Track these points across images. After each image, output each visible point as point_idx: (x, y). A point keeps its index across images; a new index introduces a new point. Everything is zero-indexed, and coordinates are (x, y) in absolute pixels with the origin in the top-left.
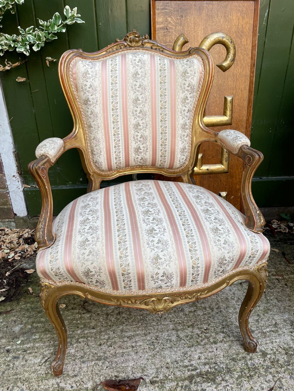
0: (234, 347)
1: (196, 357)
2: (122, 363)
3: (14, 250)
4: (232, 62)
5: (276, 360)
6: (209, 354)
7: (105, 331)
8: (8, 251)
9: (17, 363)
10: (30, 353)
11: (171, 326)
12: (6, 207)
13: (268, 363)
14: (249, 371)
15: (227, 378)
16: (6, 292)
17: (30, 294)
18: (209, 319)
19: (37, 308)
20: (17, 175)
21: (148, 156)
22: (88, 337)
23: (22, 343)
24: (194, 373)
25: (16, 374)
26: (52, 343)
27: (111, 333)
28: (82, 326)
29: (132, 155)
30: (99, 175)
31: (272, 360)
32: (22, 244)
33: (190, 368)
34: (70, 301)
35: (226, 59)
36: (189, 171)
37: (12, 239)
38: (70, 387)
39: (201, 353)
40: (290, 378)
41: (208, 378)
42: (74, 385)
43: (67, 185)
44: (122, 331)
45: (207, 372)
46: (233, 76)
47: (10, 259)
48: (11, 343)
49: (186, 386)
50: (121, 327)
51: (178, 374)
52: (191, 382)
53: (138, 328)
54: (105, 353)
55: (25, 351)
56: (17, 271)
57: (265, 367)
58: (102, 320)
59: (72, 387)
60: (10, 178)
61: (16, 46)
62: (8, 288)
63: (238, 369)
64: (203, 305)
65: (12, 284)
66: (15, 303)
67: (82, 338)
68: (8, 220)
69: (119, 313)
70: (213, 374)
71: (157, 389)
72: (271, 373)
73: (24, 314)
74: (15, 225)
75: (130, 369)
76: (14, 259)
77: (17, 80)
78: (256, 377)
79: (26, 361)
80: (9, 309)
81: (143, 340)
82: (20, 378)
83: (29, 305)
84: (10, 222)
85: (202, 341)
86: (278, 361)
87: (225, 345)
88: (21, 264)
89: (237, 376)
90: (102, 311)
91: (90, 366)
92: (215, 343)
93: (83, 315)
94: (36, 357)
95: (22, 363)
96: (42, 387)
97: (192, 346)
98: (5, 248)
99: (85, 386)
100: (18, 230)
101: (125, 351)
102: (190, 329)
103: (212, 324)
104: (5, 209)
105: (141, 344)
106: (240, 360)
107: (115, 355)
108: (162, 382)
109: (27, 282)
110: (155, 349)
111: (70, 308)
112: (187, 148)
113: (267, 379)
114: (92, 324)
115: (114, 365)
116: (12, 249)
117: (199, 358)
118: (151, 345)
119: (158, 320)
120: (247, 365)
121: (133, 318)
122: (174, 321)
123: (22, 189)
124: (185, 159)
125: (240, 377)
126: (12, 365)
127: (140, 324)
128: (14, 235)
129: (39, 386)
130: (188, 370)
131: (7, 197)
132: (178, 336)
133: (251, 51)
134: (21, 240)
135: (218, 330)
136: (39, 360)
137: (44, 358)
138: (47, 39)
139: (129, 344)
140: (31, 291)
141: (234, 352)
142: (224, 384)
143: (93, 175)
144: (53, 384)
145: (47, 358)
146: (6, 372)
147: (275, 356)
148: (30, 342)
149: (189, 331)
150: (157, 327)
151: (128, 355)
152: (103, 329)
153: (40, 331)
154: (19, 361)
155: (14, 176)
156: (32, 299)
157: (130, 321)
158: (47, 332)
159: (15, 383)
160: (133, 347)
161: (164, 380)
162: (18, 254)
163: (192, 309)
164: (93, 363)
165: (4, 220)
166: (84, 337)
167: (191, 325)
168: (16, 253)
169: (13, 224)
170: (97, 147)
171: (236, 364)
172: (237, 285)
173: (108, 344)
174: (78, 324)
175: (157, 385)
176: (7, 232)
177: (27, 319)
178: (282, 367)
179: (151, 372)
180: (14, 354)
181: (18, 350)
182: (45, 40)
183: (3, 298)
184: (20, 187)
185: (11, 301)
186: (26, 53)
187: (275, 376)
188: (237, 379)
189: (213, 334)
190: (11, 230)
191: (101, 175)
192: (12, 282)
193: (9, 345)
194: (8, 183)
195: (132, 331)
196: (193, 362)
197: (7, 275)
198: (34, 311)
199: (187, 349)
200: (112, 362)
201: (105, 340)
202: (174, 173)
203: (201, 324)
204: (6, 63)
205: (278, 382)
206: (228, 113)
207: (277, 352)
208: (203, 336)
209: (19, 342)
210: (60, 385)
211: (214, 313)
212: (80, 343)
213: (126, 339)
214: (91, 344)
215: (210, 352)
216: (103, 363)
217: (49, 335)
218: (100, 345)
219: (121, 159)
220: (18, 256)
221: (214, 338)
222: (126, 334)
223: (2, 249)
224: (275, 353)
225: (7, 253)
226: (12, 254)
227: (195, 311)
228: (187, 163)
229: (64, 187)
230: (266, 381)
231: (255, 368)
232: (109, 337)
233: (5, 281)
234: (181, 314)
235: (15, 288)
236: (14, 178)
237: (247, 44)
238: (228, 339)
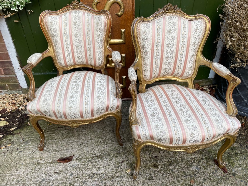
0: (114, 146)
1: (97, 150)
2: (66, 153)
3: (22, 105)
4: (123, 13)
5: (129, 150)
6: (103, 149)
7: (61, 140)
8: (19, 105)
9: (21, 154)
10: (27, 150)
11: (90, 138)
12: (16, 83)
13: (126, 152)
14: (117, 154)
15: (107, 157)
16: (17, 125)
17: (29, 125)
18: (108, 135)
19: (31, 132)
20: (20, 68)
21: (84, 60)
22: (53, 143)
23: (24, 146)
24: (94, 156)
25: (20, 158)
26: (37, 146)
27: (63, 142)
28: (51, 139)
29: (77, 60)
30: (62, 68)
31: (128, 151)
32: (26, 102)
33: (93, 154)
34: (47, 128)
35: (119, 11)
36: (103, 68)
37: (21, 100)
38: (42, 162)
39: (99, 148)
40: (132, 157)
41: (100, 157)
42: (44, 161)
43: (46, 72)
44: (68, 140)
45: (100, 155)
46: (124, 19)
47: (19, 109)
48: (19, 146)
49: (90, 160)
50: (68, 139)
51: (88, 156)
52: (92, 159)
53: (75, 139)
54: (59, 149)
55: (25, 149)
56: (23, 115)
57: (124, 153)
58: (60, 136)
59: (43, 162)
60: (17, 69)
61: (11, 6)
62: (18, 123)
63: (113, 154)
64: (106, 129)
65: (21, 121)
66: (21, 130)
67: (50, 143)
68: (18, 90)
69: (68, 133)
70: (102, 156)
71: (78, 162)
72: (125, 155)
73: (25, 134)
74: (22, 92)
75: (68, 155)
76: (22, 109)
77: (14, 21)
78: (119, 157)
79: (25, 153)
80: (18, 132)
81: (76, 144)
82: (22, 159)
83: (28, 130)
84: (19, 91)
85: (101, 144)
86: (130, 150)
87: (111, 145)
88: (25, 112)
89: (111, 156)
90: (60, 133)
91: (52, 154)
92: (107, 144)
93: (52, 134)
94: (29, 151)
95: (23, 154)
96: (31, 162)
97: (97, 146)
98: (17, 104)
99: (49, 161)
100: (24, 95)
101: (68, 148)
102: (98, 139)
103: (108, 137)
104: (16, 84)
105: (75, 145)
106: (115, 150)
107: (63, 150)
108: (80, 159)
109: (28, 120)
110: (81, 147)
111: (46, 131)
112: (101, 57)
113: (123, 157)
114: (55, 138)
115: (62, 154)
116: (21, 104)
117: (98, 150)
118: (79, 146)
119: (85, 136)
120: (117, 152)
121: (74, 135)
122: (92, 136)
123: (23, 75)
124: (101, 62)
125: (112, 157)
126: (19, 155)
127: (76, 137)
128: (21, 97)
129: (29, 162)
130: (92, 155)
131: (16, 79)
132: (92, 142)
133: (132, 7)
134: (25, 100)
135: (110, 139)
136: (31, 152)
137: (32, 151)
138: (27, 3)
139: (70, 146)
140: (29, 124)
141: (113, 147)
142: (105, 159)
143: (59, 68)
144: (35, 161)
145: (34, 152)
146: (16, 157)
147: (130, 149)
148: (27, 146)
149: (97, 140)
150: (84, 138)
151: (69, 150)
152: (60, 140)
153: (32, 141)
154: (22, 153)
155: (18, 68)
156: (29, 128)
157: (72, 136)
158: (35, 142)
159: (20, 161)
160: (71, 147)
161: (82, 158)
162: (24, 107)
163: (101, 131)
164: (53, 153)
165: (16, 90)
166: (51, 143)
167: (99, 137)
168: (23, 106)
169: (21, 92)
170: (59, 56)
171: (113, 152)
172: (125, 120)
173: (61, 146)
174: (49, 138)
175: (78, 160)
176: (18, 96)
177: (26, 136)
178: (131, 153)
179: (77, 156)
180: (20, 150)
181: (22, 149)
182: (25, 3)
183: (16, 128)
184: (22, 73)
185: (19, 129)
186: (16, 10)
187: (127, 156)
188: (111, 158)
189: (107, 141)
190: (20, 95)
191: (63, 68)
192: (20, 120)
193: (18, 147)
194: (16, 72)
195: (72, 140)
196: (95, 152)
197: (18, 117)
198: (30, 133)
199: (94, 147)
200: (61, 152)
201: (60, 144)
202: (98, 68)
203: (103, 137)
204: (8, 13)
205: (127, 159)
206: (123, 38)
207: (131, 147)
208: (102, 142)
209: (22, 146)
210: (38, 161)
211: (110, 132)
212: (49, 145)
213: (69, 144)
214: (54, 146)
215: (103, 148)
216: (57, 153)
217: (36, 143)
218: (57, 146)
219: (71, 61)
220: (24, 108)
221: (107, 142)
222: (69, 142)
223: (16, 104)
224: (130, 148)
225: (18, 107)
226: (21, 107)
227: (102, 132)
228: (103, 64)
229: (45, 74)
230: (122, 158)
231: (120, 153)
232: (62, 143)
233: (17, 120)
234: (96, 133)
235: (22, 123)
236: (19, 69)
237: (130, 3)
238: (112, 143)
